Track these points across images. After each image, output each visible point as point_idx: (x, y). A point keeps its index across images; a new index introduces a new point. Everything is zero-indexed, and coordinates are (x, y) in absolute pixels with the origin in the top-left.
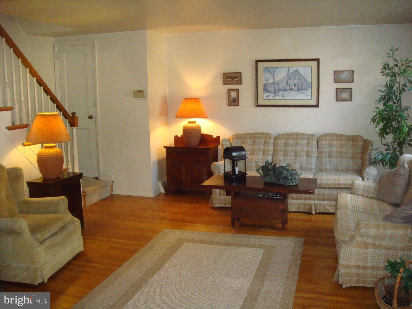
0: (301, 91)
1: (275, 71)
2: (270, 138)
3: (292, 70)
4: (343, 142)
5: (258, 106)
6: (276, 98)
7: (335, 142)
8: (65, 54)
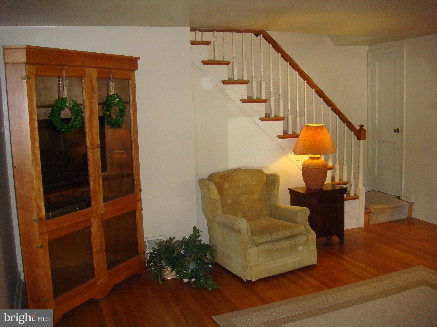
8: (377, 63)
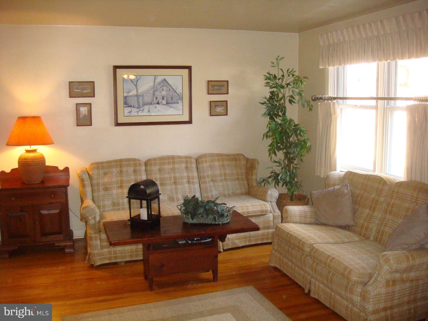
0: (170, 105)
1: (139, 81)
2: (140, 165)
3: (159, 79)
4: (226, 163)
5: (118, 124)
6: (140, 114)
7: (217, 164)
